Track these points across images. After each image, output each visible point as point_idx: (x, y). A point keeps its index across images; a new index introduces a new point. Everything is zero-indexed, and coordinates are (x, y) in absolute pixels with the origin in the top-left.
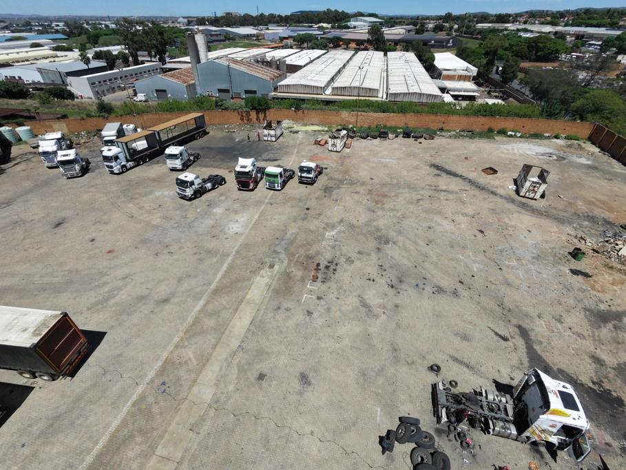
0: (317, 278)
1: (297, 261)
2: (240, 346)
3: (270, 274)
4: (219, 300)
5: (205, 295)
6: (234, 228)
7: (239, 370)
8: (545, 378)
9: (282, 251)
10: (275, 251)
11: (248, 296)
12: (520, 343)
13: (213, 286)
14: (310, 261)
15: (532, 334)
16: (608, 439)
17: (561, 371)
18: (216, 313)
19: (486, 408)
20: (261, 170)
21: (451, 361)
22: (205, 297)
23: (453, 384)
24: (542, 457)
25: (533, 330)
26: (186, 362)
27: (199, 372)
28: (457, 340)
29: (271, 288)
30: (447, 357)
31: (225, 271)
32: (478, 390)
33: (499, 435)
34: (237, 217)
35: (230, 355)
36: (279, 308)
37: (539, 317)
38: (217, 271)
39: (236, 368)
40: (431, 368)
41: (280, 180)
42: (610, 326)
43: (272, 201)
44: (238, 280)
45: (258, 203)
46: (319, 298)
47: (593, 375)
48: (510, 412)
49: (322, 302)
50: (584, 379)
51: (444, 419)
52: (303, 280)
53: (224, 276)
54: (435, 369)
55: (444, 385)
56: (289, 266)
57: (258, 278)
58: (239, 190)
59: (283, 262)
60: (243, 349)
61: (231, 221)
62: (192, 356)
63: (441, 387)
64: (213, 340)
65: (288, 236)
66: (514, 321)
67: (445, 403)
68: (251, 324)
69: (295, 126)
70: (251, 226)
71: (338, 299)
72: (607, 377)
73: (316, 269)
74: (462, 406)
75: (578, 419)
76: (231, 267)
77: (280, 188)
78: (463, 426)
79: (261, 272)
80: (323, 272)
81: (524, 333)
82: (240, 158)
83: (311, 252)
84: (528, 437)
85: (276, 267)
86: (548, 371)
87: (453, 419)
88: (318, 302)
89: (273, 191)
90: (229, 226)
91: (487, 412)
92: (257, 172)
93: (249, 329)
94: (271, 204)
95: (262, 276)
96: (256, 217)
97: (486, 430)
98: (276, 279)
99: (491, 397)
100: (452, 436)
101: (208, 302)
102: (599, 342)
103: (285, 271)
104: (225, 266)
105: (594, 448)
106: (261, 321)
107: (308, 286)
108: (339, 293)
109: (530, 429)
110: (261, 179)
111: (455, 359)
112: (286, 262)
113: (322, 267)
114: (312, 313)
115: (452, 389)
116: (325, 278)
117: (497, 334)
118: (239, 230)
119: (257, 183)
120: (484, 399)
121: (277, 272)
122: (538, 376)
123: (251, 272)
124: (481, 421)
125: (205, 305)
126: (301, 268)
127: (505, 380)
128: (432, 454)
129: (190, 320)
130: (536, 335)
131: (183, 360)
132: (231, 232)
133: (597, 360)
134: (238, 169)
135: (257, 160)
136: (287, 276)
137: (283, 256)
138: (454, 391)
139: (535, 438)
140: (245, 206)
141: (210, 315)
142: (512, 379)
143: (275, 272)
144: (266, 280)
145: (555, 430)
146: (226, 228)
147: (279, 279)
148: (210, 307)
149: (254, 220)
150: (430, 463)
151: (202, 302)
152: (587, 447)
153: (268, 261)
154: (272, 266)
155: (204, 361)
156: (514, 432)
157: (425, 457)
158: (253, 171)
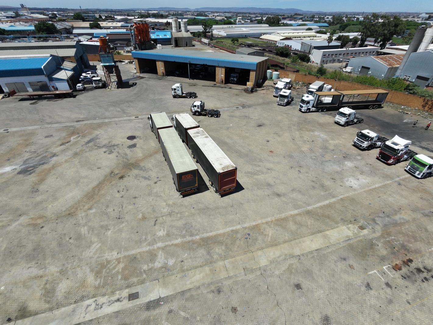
0: (400, 269)
1: (389, 241)
3: (356, 231)
4: (307, 218)
5: (301, 209)
6: (352, 182)
7: (288, 268)
9: (381, 225)
10: (374, 220)
11: (327, 233)
13: (310, 208)
14: (402, 251)
18: (300, 225)
20: (411, 155)
22: (300, 211)
29: (349, 242)
31: (324, 205)
34: (360, 177)
36: (345, 259)
38: (319, 201)
39: (287, 265)
41: (425, 170)
43: (402, 182)
44: (328, 217)
45: (387, 177)
46: (387, 284)
49: (388, 290)
52: (383, 259)
53: (321, 208)
56: (378, 239)
57: (344, 227)
58: (377, 158)
59: (374, 232)
60: (299, 259)
61: (353, 176)
64: (287, 238)
65: (397, 217)
68: (316, 250)
70: (367, 189)
71: (409, 303)
73: (404, 262)
76: (330, 206)
77: (419, 177)
79: (350, 225)
80: (411, 270)
82: (396, 135)
83: (411, 245)
85: (365, 232)
88: (384, 286)
89: (409, 175)
90: (350, 179)
92: (406, 153)
93: (311, 252)
94: (400, 184)
95: (349, 229)
96: (377, 186)
98: (358, 239)
101: (299, 214)
103: (371, 240)
104: (327, 202)
107: (384, 267)
108: (414, 300)
110: (406, 160)
112: (378, 234)
113: (413, 265)
114: (371, 289)
116: (409, 277)
118: (355, 186)
119: (398, 161)
121: (363, 235)
123: (342, 219)
125: (297, 215)
126: (389, 249)
129: (283, 216)
132: (348, 184)
134: (388, 143)
135: (413, 144)
136: (371, 245)
137: (378, 228)
140: (373, 172)
141: (296, 223)
144: (350, 234)
146: (346, 179)
147: (361, 241)
148: (299, 218)
149: (374, 187)
151: (296, 212)
153: (362, 222)
154: (362, 228)
155: (274, 244)
158: (402, 150)
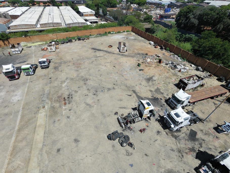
0: (66, 103)
1: (55, 101)
2: (43, 145)
3: (44, 111)
4: (23, 133)
5: (14, 134)
6: (15, 99)
7: (47, 154)
8: (142, 101)
9: (46, 99)
10: (43, 101)
11: (38, 124)
12: (134, 95)
13: (17, 128)
14: (60, 98)
15: (136, 91)
16: (158, 109)
17: (145, 98)
18: (24, 138)
19: (132, 117)
20: (19, 68)
21: (120, 109)
23: (122, 115)
24: (148, 121)
25: (136, 90)
26: (18, 167)
27: (27, 166)
28: (119, 102)
29: (48, 116)
30: (118, 108)
31: (20, 119)
32: (129, 113)
33: (138, 122)
34: (15, 93)
35: (40, 151)
36: (55, 122)
37: (136, 86)
38: (16, 121)
39: (45, 154)
40: (115, 114)
41: (31, 70)
42: (151, 81)
43: (31, 80)
44: (29, 120)
45: (24, 83)
46: (70, 110)
47: (151, 95)
48: (138, 114)
49: (72, 111)
50: (150, 97)
51: (124, 126)
52: (60, 107)
53: (21, 121)
54: (116, 113)
55: (120, 117)
56: (52, 104)
57: (39, 114)
58: (10, 80)
59: (48, 103)
60: (45, 145)
61: (12, 96)
62: (20, 163)
63: (120, 118)
64: (28, 150)
65: (46, 92)
66: (131, 90)
67: (122, 121)
68: (44, 134)
69: (28, 44)
70: (25, 95)
71: (77, 107)
72: (154, 94)
73: (64, 100)
74: (127, 120)
75: (152, 107)
76: (23, 116)
77: (33, 74)
78: (129, 125)
79: (40, 112)
80: (67, 100)
81: (134, 92)
82: (3, 66)
83: (59, 95)
84: (143, 118)
85: (46, 107)
86: (142, 99)
87: (126, 125)
88: (70, 112)
89: (30, 76)
90: (13, 98)
91: (133, 118)
92: (17, 69)
93: (44, 137)
94: (32, 82)
96: (26, 90)
97: (134, 122)
98: (48, 111)
99: (132, 113)
100: (127, 129)
101: (17, 136)
102: (150, 86)
103: (51, 106)
104: (19, 117)
105: (156, 112)
106: (48, 130)
107: (64, 108)
108: (77, 105)
109: (143, 116)
110: (21, 72)
111: (121, 108)
112: (50, 103)
113: (66, 98)
114: (69, 117)
115: (123, 116)
116: (69, 102)
117: (128, 95)
118: (19, 98)
119: (19, 75)
120: (131, 115)
121: (47, 108)
122: (141, 102)
123: (34, 114)
124: (132, 121)
125: (16, 138)
126: (57, 102)
127: (134, 107)
128: (124, 138)
129: (10, 149)
130: (137, 91)
131: (16, 167)
132: (15, 101)
133: (151, 91)
134: (4, 71)
135: (14, 64)
136: (53, 108)
137: (47, 101)
138: (123, 117)
139: (145, 117)
140: (17, 87)
141: (21, 141)
142: (136, 105)
143: (47, 109)
144: (44, 114)
145: (148, 113)
146: (11, 100)
147: (50, 111)
148: (20, 138)
150: (124, 140)
151: (14, 138)
152: (155, 113)
153: (41, 106)
154: (44, 107)
155: (28, 161)
156: (140, 119)
157: (122, 140)
158: (14, 70)
